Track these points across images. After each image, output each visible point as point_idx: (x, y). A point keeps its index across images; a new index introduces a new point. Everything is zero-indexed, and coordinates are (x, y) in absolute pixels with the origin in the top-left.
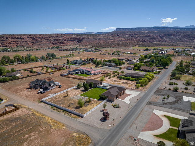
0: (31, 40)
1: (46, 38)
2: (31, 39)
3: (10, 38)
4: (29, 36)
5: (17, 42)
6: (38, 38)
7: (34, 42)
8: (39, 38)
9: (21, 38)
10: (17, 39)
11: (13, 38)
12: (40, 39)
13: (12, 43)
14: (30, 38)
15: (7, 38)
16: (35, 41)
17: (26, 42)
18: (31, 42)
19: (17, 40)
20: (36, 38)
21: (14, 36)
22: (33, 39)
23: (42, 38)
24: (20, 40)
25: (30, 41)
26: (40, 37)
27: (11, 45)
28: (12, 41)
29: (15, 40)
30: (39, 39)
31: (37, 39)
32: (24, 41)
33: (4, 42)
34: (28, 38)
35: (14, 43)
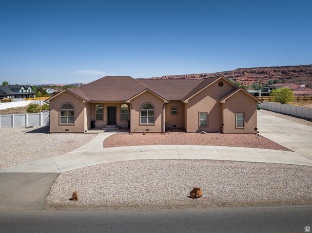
0: (279, 75)
1: (308, 71)
2: (280, 73)
3: (247, 72)
4: (277, 69)
5: (257, 78)
6: (292, 71)
7: (283, 79)
8: (295, 71)
9: (263, 73)
10: (257, 73)
11: (252, 72)
12: (296, 74)
13: (249, 79)
14: (279, 71)
15: (243, 73)
16: (286, 76)
17: (270, 78)
18: (279, 78)
19: (258, 76)
20: (289, 71)
21: (253, 70)
22: (284, 73)
23: (301, 71)
24: (262, 76)
25: (277, 77)
26: (297, 69)
27: (247, 82)
28: (249, 76)
29: (253, 75)
30: (294, 73)
31: (291, 73)
32: (266, 77)
33: (237, 78)
34: (275, 71)
35: (252, 79)
